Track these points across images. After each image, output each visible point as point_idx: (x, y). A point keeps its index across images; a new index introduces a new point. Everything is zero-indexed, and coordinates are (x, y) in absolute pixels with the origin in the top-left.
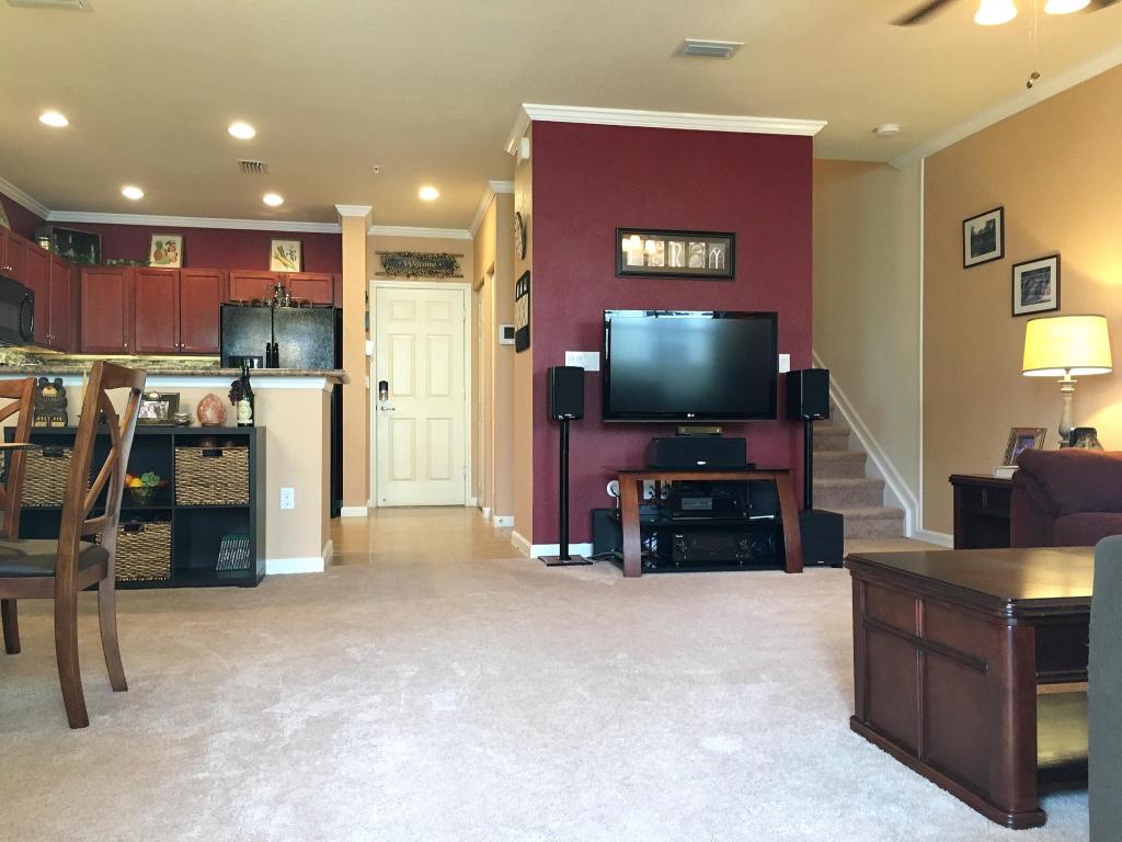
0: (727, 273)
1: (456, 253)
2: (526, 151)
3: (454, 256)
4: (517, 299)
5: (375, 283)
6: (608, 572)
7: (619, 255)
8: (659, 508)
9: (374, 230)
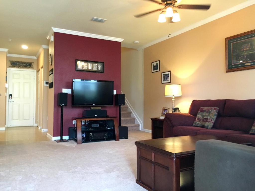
0: (102, 71)
1: (32, 62)
4: (49, 75)
5: (9, 69)
6: (73, 143)
7: (76, 65)
8: (86, 127)
9: (9, 55)
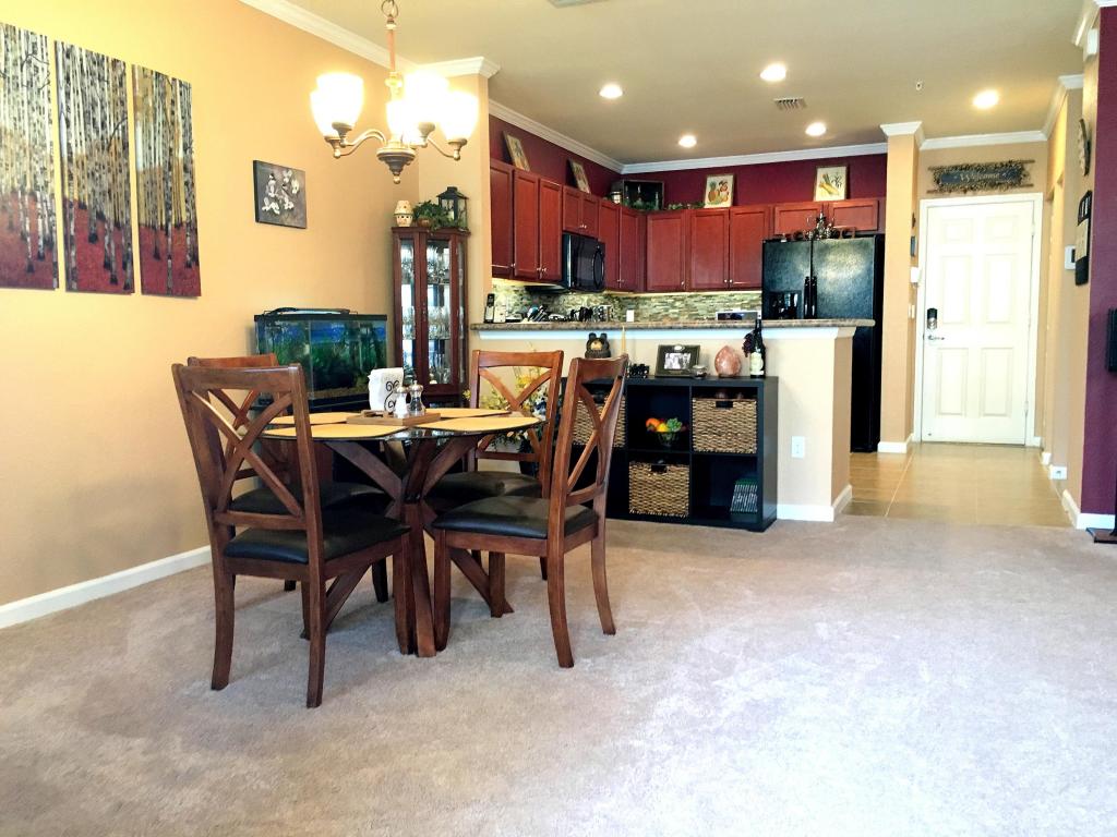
1: (1024, 159)
2: (1093, 46)
3: (1022, 163)
4: (1079, 223)
5: (926, 202)
9: (927, 145)
